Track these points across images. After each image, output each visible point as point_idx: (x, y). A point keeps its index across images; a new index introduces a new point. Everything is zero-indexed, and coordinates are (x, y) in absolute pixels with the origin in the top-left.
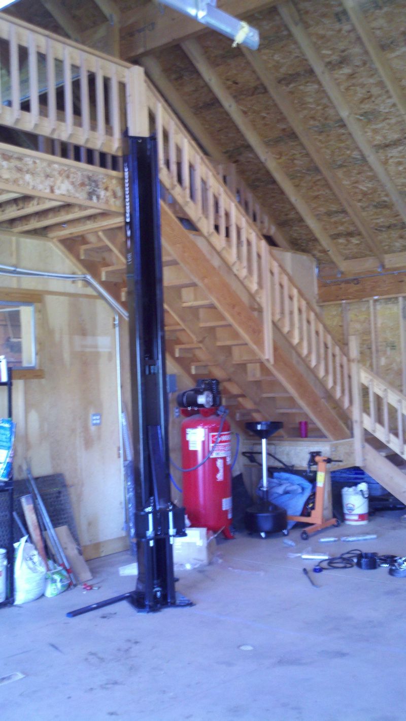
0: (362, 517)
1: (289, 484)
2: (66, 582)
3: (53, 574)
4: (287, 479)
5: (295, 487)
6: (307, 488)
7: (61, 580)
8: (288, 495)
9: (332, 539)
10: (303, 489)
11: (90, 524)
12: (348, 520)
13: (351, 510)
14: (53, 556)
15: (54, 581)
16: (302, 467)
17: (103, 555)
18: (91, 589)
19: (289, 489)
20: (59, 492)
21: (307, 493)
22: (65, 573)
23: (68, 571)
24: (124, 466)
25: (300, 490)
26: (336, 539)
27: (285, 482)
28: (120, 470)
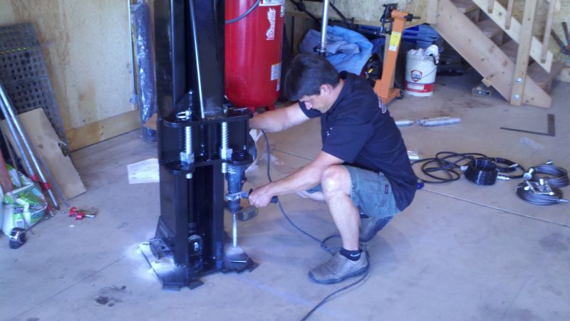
0: (428, 87)
1: (344, 42)
2: (41, 209)
3: (19, 196)
4: (342, 35)
5: (351, 46)
6: (366, 49)
7: (31, 207)
8: (340, 55)
9: (407, 122)
10: (361, 49)
11: (81, 97)
12: (412, 90)
13: (417, 78)
14: (18, 160)
15: (19, 209)
16: (364, 21)
17: (103, 138)
18: (83, 217)
19: (342, 48)
20: (27, 55)
21: (367, 55)
22: (38, 193)
23: (43, 188)
24: (132, 12)
25: (357, 51)
26: (412, 122)
27: (339, 38)
28: (127, 16)
